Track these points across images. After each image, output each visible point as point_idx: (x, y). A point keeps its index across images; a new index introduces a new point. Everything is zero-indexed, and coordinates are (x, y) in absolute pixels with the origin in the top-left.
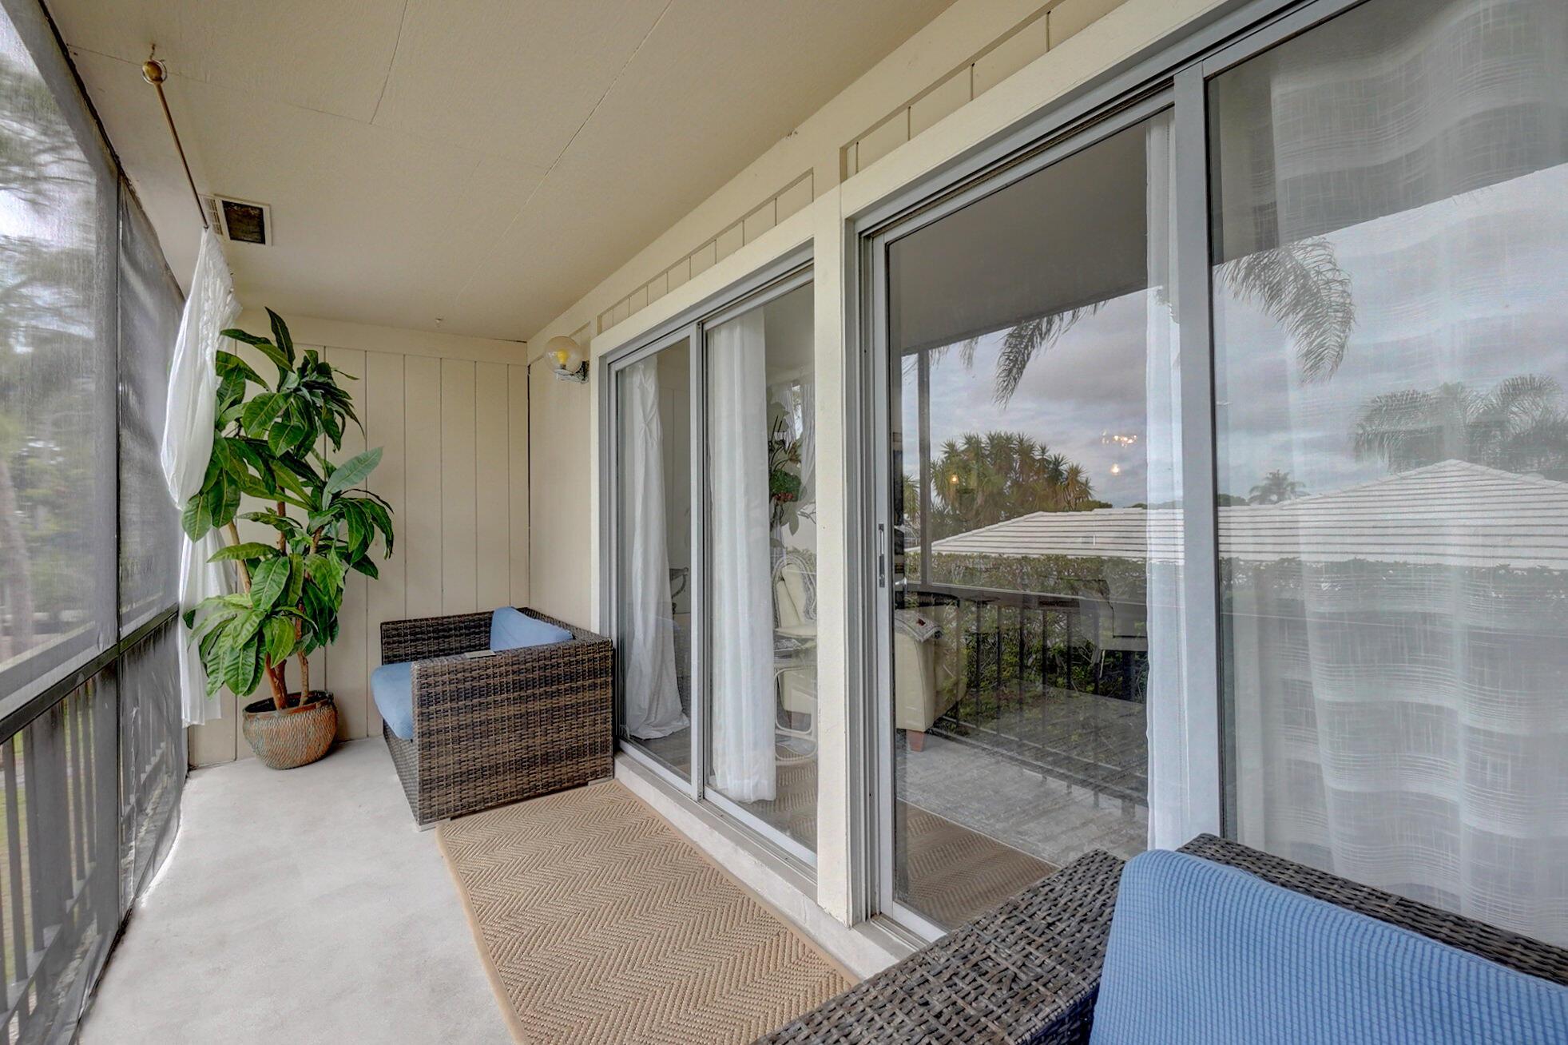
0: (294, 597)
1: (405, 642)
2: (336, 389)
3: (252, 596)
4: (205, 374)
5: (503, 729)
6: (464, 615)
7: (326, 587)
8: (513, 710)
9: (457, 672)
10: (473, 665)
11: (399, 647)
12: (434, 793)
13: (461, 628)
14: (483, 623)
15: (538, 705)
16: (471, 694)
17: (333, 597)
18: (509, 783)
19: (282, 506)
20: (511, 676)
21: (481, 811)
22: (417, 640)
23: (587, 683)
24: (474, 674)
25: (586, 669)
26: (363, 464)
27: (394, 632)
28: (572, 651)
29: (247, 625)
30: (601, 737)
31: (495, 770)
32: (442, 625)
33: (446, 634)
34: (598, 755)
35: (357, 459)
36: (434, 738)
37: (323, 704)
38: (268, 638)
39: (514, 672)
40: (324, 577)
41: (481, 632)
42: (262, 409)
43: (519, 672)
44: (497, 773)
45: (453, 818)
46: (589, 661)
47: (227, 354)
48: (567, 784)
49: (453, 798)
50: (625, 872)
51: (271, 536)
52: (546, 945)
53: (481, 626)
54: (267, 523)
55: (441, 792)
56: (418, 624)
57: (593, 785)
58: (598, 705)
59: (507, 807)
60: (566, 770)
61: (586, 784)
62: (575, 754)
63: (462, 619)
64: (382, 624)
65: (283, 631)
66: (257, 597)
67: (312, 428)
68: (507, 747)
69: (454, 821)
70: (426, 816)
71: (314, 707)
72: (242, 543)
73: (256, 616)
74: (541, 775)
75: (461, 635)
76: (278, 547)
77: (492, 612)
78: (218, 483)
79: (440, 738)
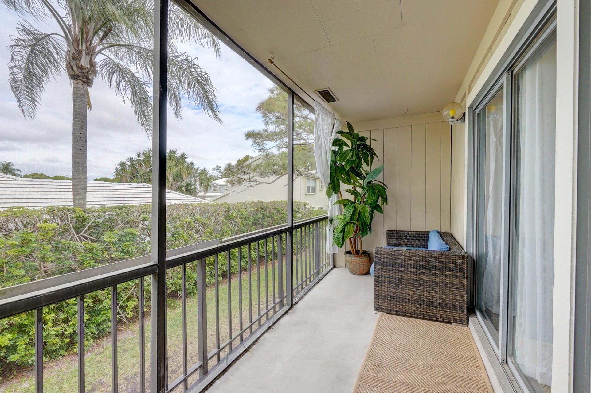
0: (356, 218)
1: (394, 239)
2: (367, 145)
3: (343, 216)
4: (322, 146)
5: (408, 284)
6: (418, 232)
7: (364, 215)
8: (413, 277)
9: (389, 255)
10: (396, 253)
11: (392, 240)
12: (380, 301)
13: (416, 237)
14: (425, 236)
15: (425, 278)
16: (395, 265)
17: (367, 219)
18: (411, 308)
19: (354, 187)
20: (412, 261)
21: (398, 315)
22: (399, 239)
23: (451, 274)
24: (396, 257)
25: (451, 266)
26: (378, 171)
27: (390, 234)
28: (443, 256)
29: (340, 225)
30: (460, 303)
31: (405, 300)
32: (409, 234)
33: (410, 238)
34: (458, 312)
35: (376, 169)
36: (380, 279)
37: (365, 256)
38: (346, 230)
39: (414, 260)
40: (364, 211)
41: (425, 240)
42: (344, 156)
43: (416, 260)
44: (406, 302)
45: (387, 313)
46: (453, 263)
47: (340, 139)
48: (440, 319)
49: (387, 304)
50: (440, 377)
51: (351, 197)
52: (383, 388)
53: (425, 237)
54: (350, 193)
55: (383, 301)
56: (399, 232)
57: (454, 326)
58: (458, 286)
59: (410, 318)
60: (439, 312)
61: (451, 323)
62: (445, 306)
63: (417, 233)
64: (388, 231)
65: (350, 229)
66: (344, 217)
67: (360, 160)
68: (410, 292)
69: (387, 315)
70: (377, 308)
71: (362, 256)
72: (343, 199)
73: (344, 223)
74: (426, 310)
75: (416, 240)
76: (353, 201)
77: (429, 232)
78: (333, 180)
79: (382, 280)
